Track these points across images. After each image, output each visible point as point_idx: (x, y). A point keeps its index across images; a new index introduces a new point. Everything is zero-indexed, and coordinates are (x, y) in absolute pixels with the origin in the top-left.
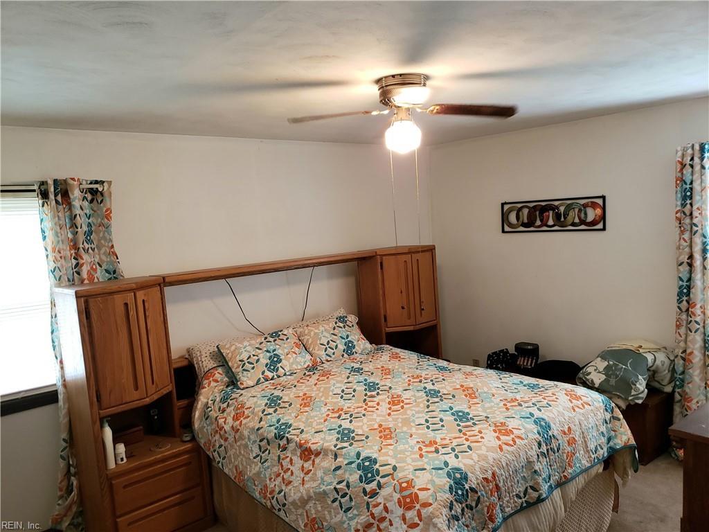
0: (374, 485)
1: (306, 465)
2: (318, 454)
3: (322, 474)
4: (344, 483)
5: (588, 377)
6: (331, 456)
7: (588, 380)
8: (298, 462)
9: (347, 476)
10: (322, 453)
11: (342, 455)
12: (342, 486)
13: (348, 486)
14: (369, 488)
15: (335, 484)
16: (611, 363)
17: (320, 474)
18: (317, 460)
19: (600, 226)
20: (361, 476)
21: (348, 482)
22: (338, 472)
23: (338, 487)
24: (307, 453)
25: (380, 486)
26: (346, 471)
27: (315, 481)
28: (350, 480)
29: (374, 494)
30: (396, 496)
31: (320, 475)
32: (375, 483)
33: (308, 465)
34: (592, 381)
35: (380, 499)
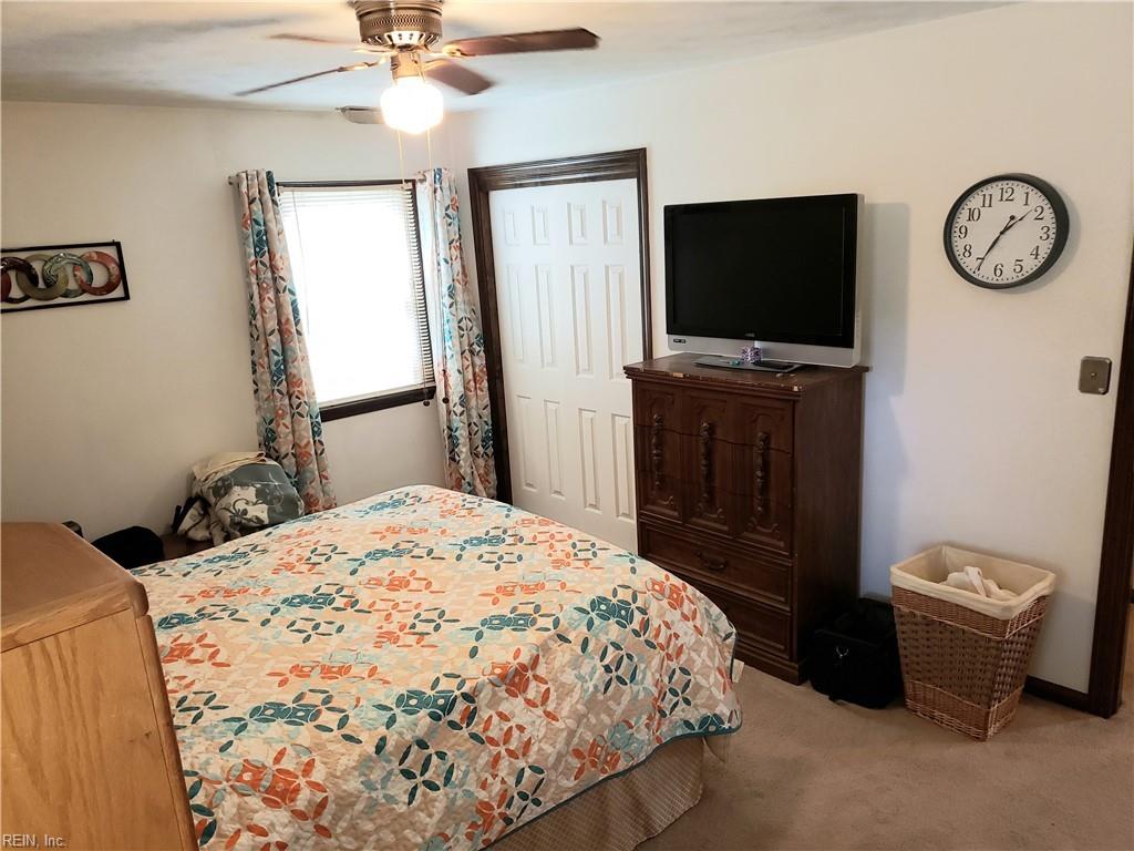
0: (638, 617)
1: (531, 694)
2: (535, 661)
3: (575, 672)
4: (611, 649)
5: (248, 516)
6: (555, 645)
7: (250, 520)
8: (514, 706)
9: (604, 639)
10: (541, 654)
11: (567, 629)
12: (611, 654)
13: (617, 647)
14: (636, 625)
15: (599, 664)
16: (258, 486)
17: (569, 677)
18: (541, 671)
19: (119, 292)
20: (618, 622)
21: (613, 644)
22: (590, 647)
23: (606, 661)
24: (515, 680)
25: (643, 611)
26: (596, 636)
27: (573, 691)
28: (613, 639)
29: (645, 625)
30: (665, 602)
31: (573, 677)
32: (636, 613)
33: (533, 692)
34: (257, 518)
35: (655, 623)
